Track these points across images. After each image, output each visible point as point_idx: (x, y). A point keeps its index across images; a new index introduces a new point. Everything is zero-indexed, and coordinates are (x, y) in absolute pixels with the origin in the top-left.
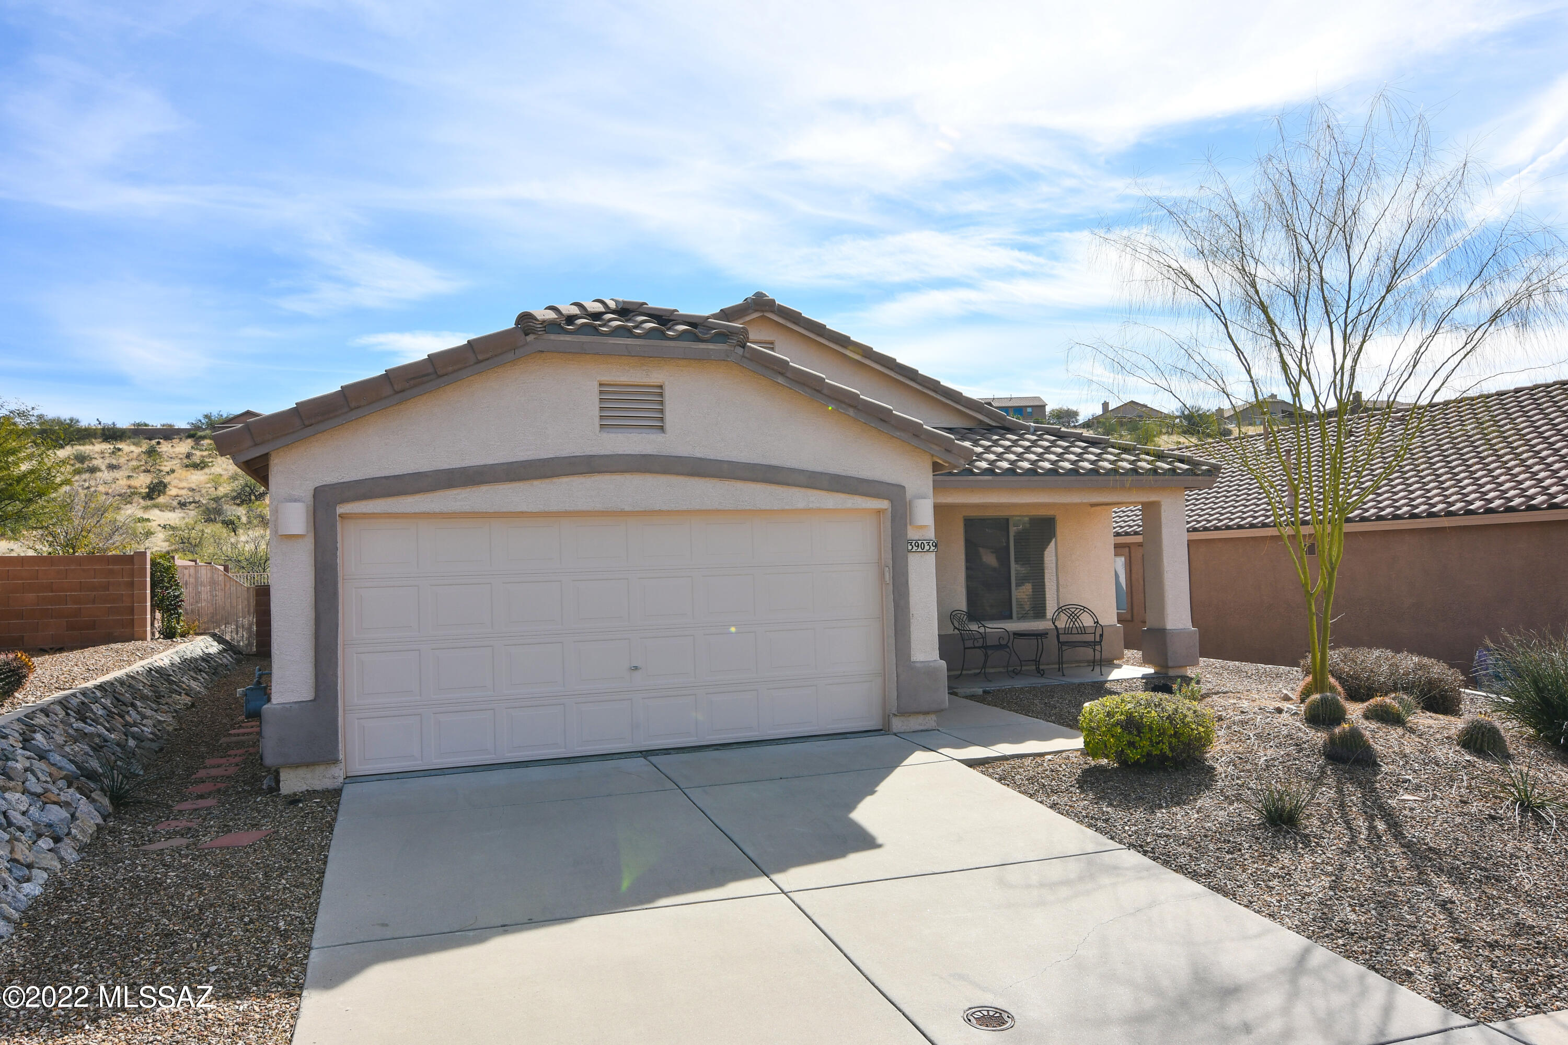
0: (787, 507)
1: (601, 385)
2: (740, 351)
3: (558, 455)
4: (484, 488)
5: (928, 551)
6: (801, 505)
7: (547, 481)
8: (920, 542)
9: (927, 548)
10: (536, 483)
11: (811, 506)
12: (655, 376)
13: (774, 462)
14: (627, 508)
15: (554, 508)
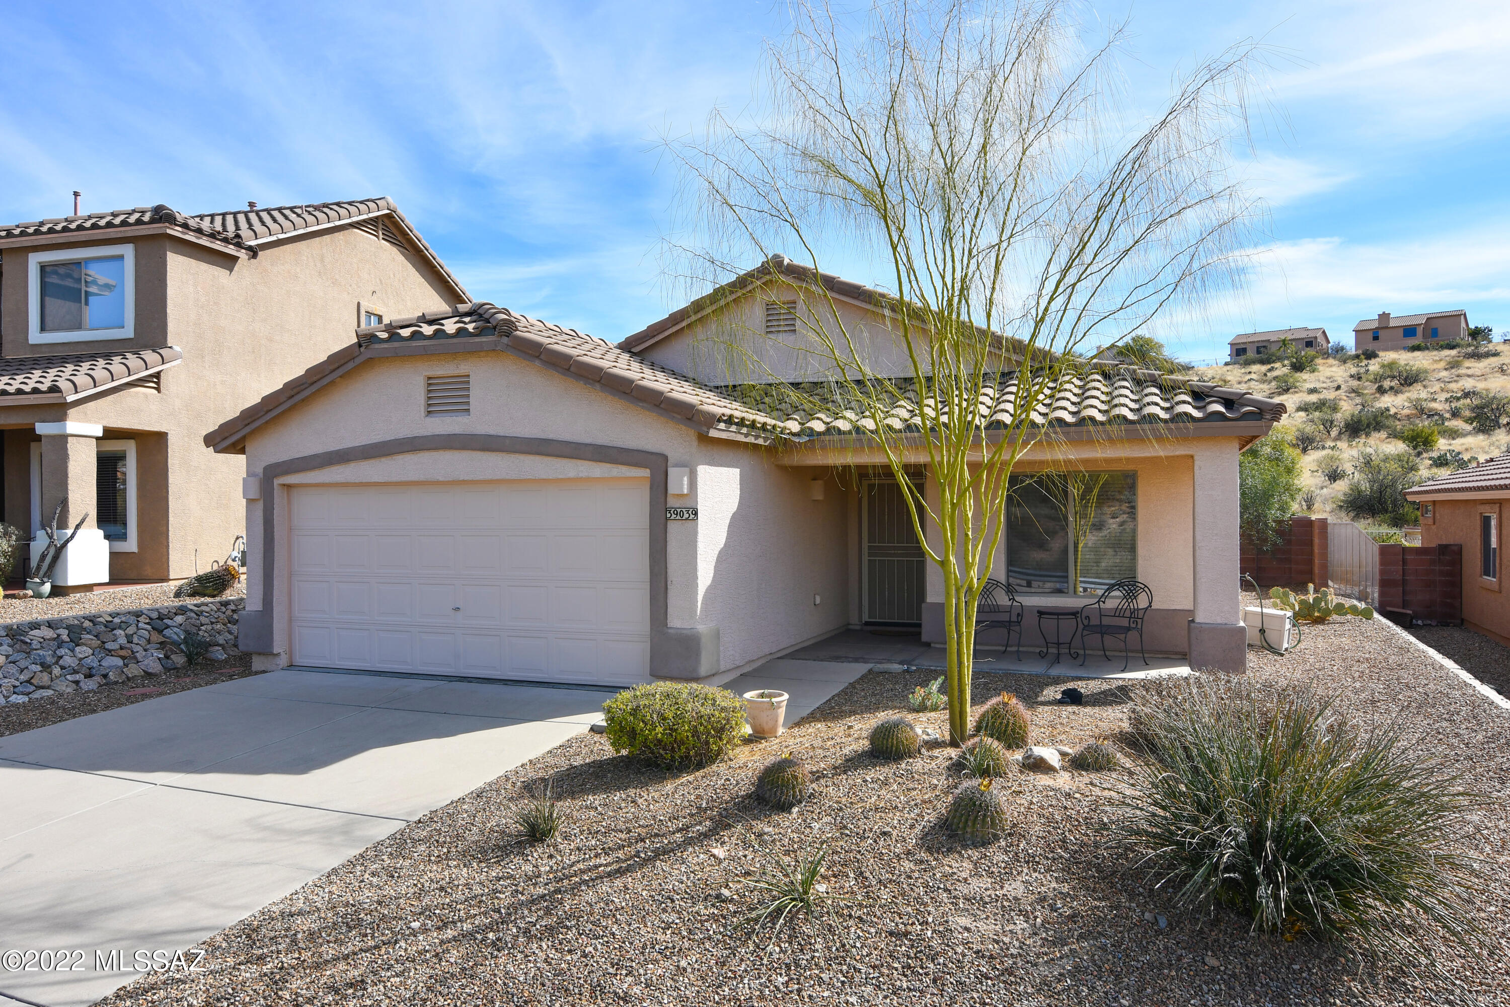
0: (560, 477)
1: (429, 378)
2: (505, 340)
3: (397, 437)
4: (352, 465)
5: (687, 519)
6: (572, 474)
7: (389, 458)
8: (679, 510)
9: (686, 516)
10: (383, 459)
11: (581, 475)
12: (462, 368)
13: (551, 436)
14: (441, 479)
15: (394, 479)
